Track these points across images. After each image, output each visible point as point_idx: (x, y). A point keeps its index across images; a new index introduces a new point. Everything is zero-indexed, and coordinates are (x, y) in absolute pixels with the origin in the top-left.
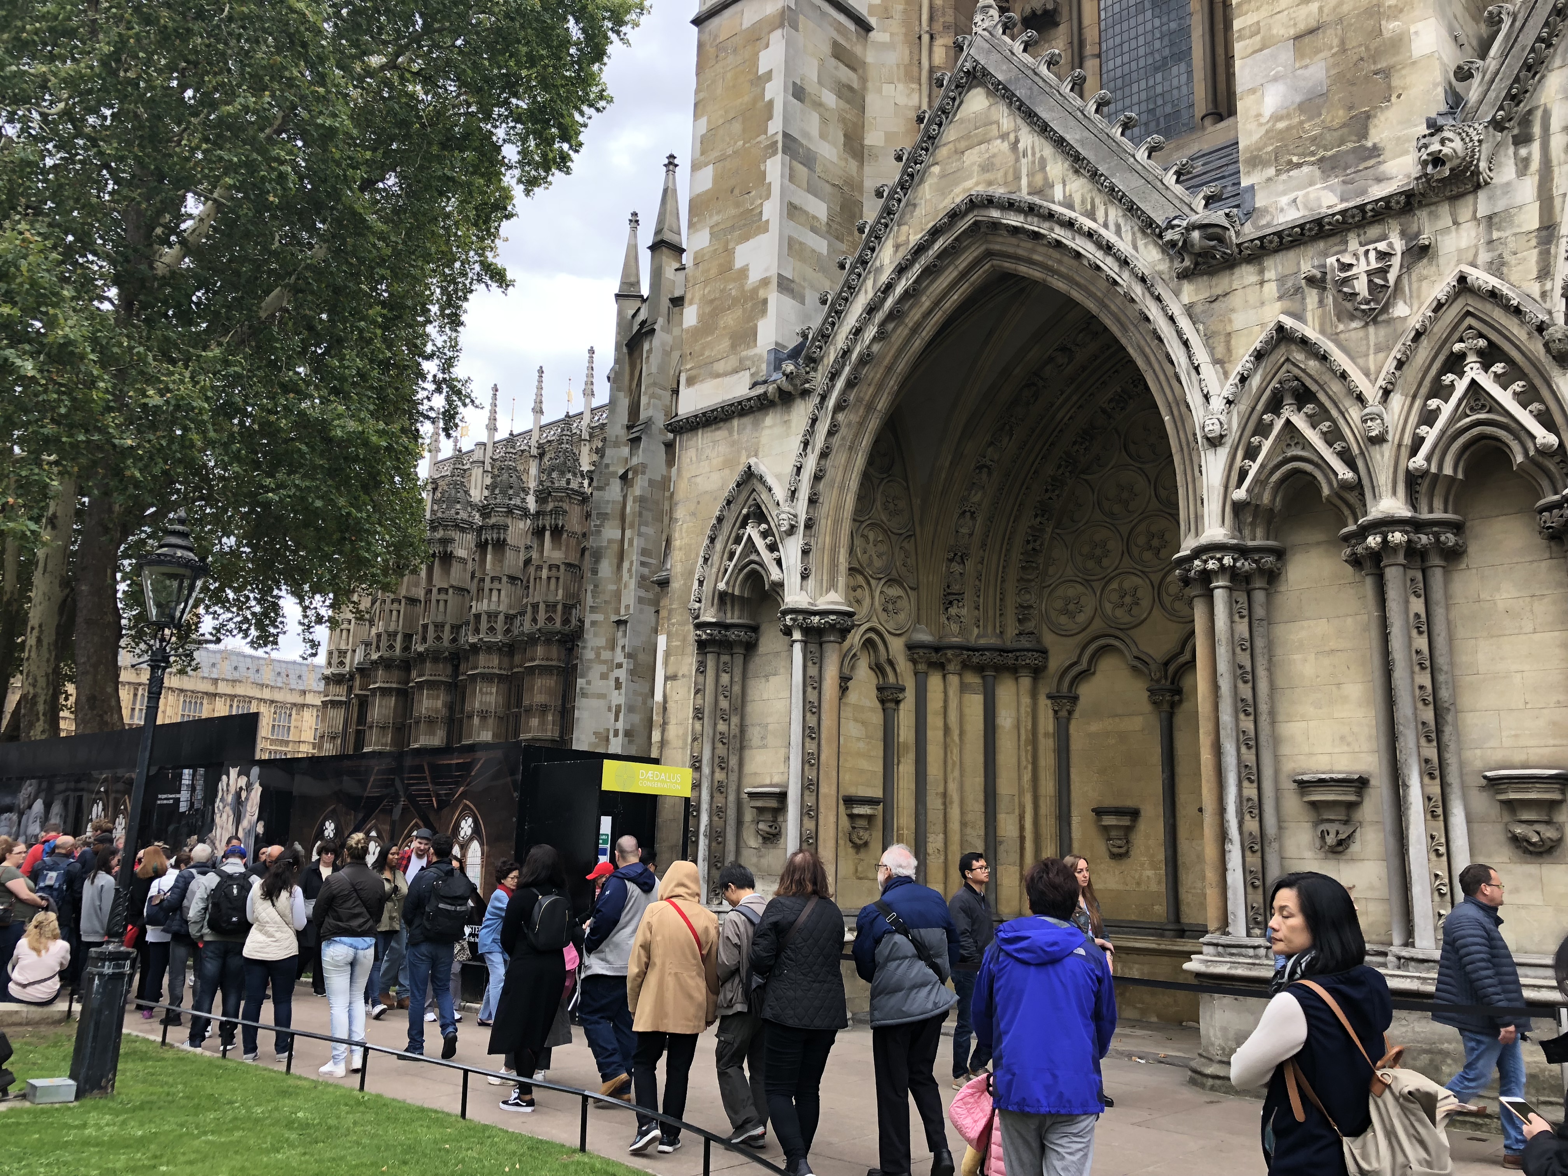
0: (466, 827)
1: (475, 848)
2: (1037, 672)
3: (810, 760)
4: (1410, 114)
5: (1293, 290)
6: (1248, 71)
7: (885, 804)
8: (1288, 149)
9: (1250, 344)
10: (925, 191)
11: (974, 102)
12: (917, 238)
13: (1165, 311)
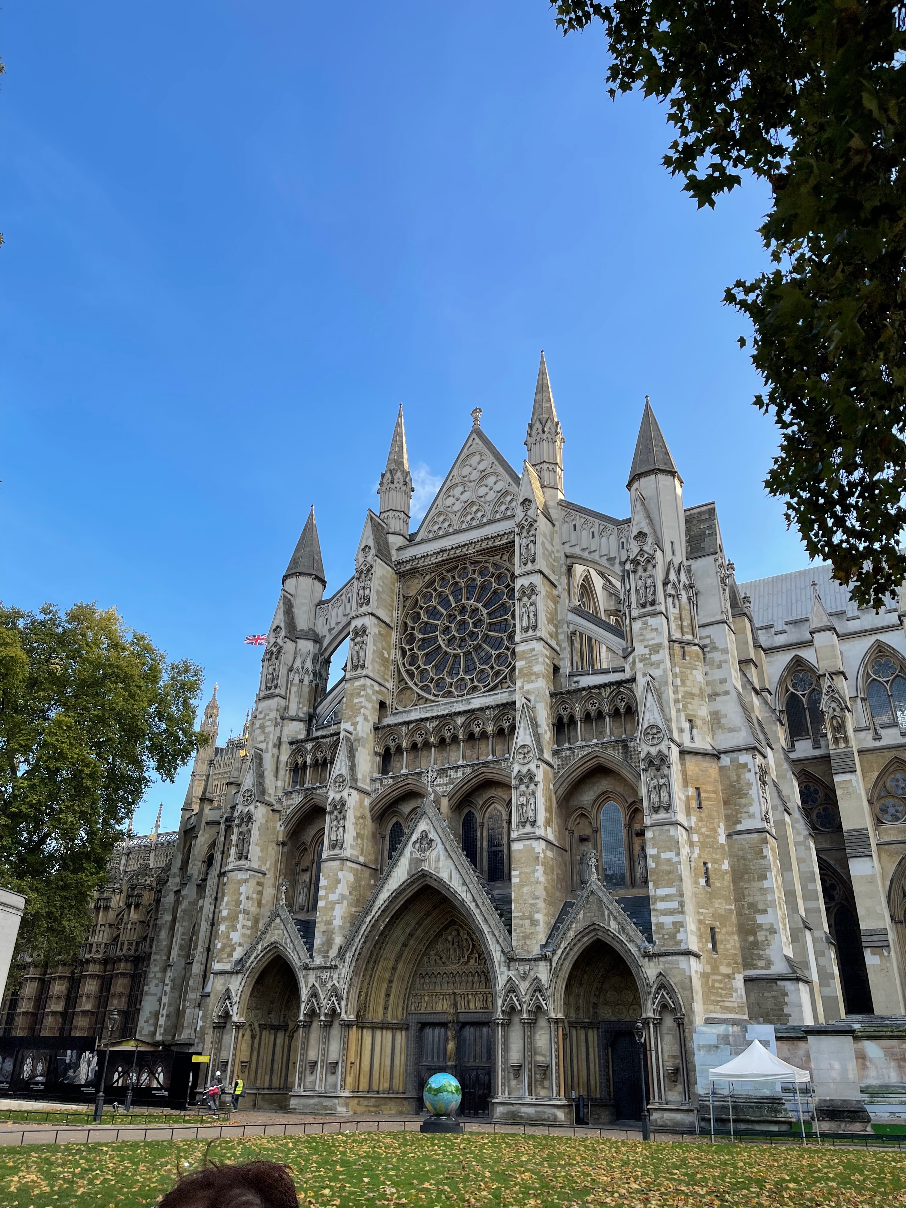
0: (160, 1069)
1: (162, 1074)
2: (286, 1030)
3: (234, 1055)
4: (333, 952)
5: (316, 977)
6: (317, 934)
7: (250, 1062)
8: (319, 951)
9: (310, 985)
10: (268, 936)
11: (278, 920)
12: (265, 945)
13: (300, 975)
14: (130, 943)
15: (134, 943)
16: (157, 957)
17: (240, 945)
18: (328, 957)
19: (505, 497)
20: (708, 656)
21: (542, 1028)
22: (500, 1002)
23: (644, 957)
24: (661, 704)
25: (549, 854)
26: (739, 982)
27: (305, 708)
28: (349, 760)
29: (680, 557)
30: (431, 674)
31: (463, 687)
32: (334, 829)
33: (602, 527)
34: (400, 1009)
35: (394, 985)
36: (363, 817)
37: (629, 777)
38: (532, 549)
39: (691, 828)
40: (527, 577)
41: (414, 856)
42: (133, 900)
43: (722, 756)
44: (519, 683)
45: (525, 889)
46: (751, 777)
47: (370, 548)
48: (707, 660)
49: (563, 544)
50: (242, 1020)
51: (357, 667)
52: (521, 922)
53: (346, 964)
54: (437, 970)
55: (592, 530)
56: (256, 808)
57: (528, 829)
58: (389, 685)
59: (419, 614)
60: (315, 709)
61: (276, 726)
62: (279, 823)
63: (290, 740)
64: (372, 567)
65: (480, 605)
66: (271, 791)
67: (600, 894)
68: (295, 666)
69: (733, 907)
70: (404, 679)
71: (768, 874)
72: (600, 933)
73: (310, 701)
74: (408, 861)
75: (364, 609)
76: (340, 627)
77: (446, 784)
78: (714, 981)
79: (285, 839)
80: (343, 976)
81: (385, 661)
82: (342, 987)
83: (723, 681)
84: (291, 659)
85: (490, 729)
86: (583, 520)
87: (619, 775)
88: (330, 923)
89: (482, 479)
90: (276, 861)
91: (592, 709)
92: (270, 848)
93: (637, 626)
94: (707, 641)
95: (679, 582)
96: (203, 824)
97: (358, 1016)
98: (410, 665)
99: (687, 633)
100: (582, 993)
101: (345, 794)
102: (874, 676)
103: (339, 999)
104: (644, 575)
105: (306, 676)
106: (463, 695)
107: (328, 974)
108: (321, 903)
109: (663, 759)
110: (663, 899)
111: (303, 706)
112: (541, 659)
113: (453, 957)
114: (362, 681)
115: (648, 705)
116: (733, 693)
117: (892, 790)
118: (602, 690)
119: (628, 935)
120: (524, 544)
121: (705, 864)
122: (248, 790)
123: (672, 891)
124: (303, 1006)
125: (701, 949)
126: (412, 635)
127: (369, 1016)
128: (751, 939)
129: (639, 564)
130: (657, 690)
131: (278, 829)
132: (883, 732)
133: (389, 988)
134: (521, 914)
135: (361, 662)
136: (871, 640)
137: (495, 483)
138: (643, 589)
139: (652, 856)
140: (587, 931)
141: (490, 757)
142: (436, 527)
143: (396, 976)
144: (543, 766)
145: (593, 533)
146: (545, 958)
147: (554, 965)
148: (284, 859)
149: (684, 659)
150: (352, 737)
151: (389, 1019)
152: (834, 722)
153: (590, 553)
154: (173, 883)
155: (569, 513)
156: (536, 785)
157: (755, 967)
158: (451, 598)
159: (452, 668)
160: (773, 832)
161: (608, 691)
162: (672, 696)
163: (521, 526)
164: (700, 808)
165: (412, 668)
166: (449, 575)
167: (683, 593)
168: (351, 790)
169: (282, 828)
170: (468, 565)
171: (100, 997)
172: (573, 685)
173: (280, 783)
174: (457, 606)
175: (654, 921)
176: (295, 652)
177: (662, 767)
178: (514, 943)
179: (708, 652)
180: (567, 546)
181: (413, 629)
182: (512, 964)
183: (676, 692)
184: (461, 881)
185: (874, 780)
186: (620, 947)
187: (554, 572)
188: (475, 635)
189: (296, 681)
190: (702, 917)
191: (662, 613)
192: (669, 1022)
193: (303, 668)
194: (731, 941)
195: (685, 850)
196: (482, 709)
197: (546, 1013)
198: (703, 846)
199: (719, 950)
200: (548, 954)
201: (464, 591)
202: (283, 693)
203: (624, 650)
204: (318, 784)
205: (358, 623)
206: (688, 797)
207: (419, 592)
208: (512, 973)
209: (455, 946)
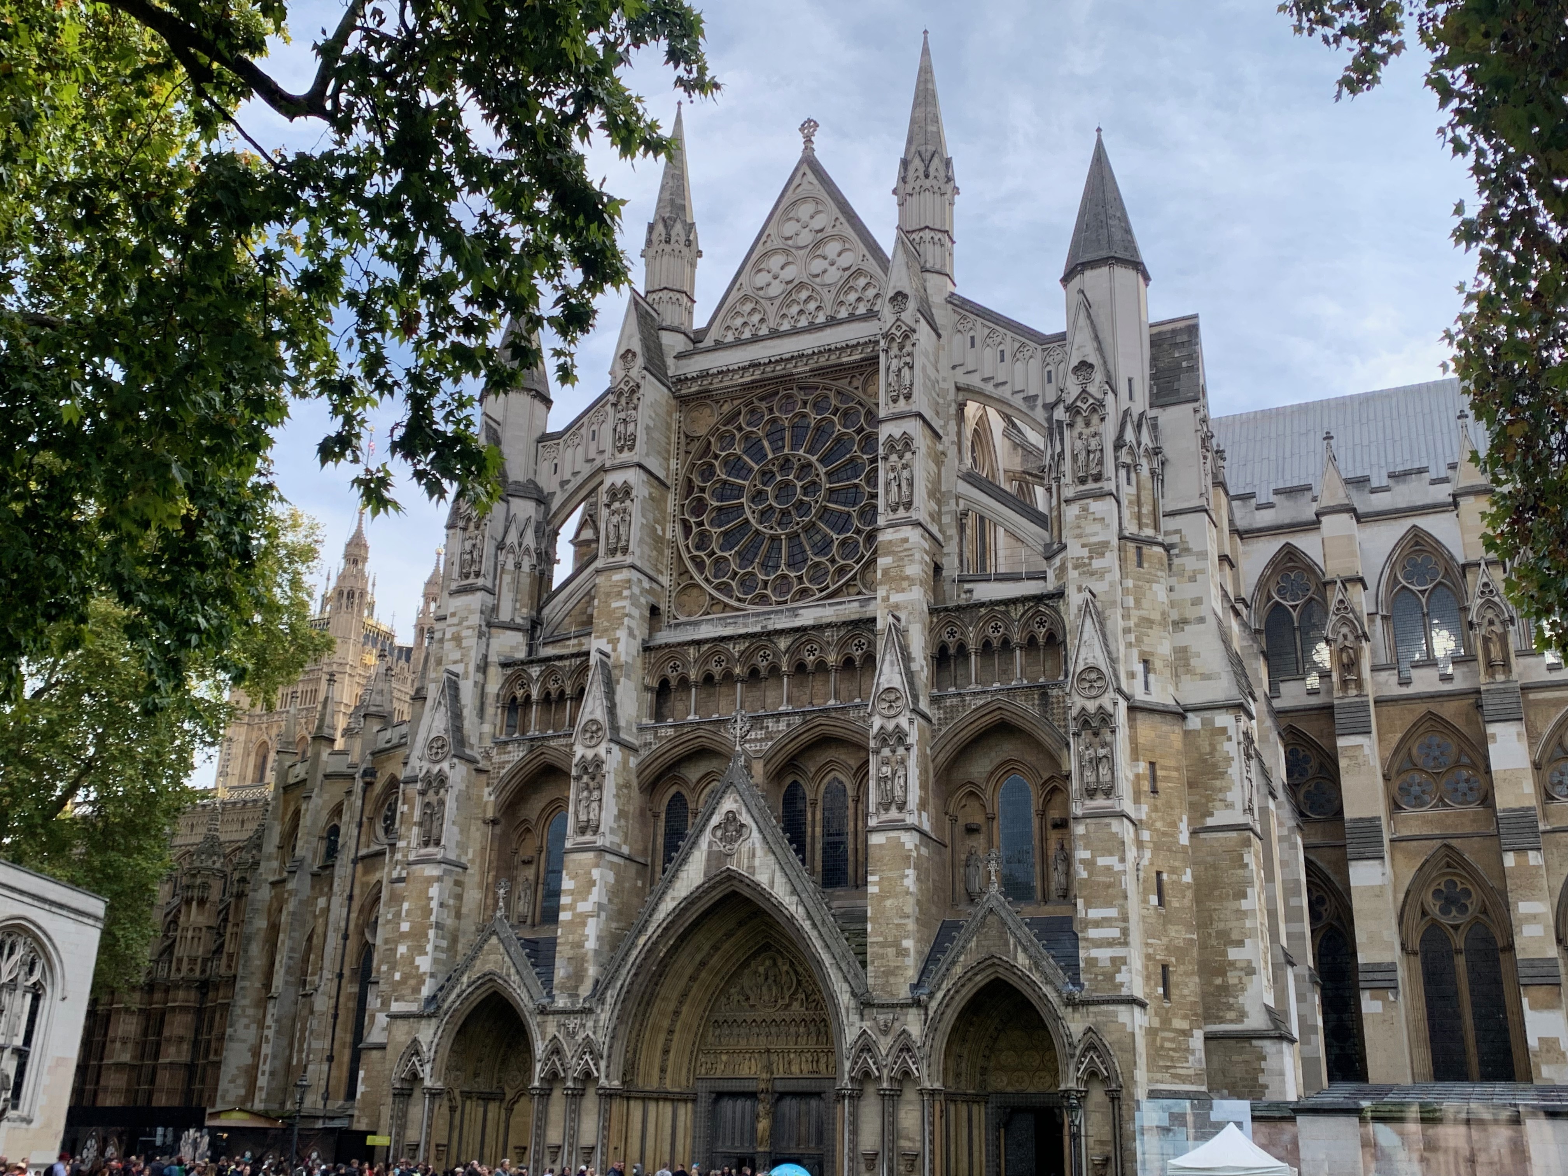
2: (502, 1100)
3: (429, 1135)
4: (585, 990)
5: (559, 1026)
6: (558, 962)
7: (448, 1146)
8: (563, 988)
9: (549, 1037)
10: (478, 963)
11: (494, 940)
12: (474, 977)
13: (533, 1022)
14: (193, 960)
15: (199, 961)
16: (247, 984)
17: (432, 975)
18: (578, 996)
19: (856, 278)
20: (1176, 561)
21: (910, 1102)
22: (847, 1065)
23: (1067, 1005)
24: (1104, 635)
25: (924, 851)
26: (1197, 1041)
27: (525, 610)
28: (607, 698)
29: (1140, 404)
30: (733, 566)
31: (784, 589)
32: (584, 804)
33: (1017, 345)
34: (684, 1071)
35: (676, 1036)
36: (627, 786)
37: (1048, 741)
38: (907, 377)
39: (1141, 821)
40: (899, 422)
41: (715, 848)
42: (196, 893)
43: (1190, 715)
44: (881, 592)
45: (888, 903)
46: (1232, 748)
47: (634, 355)
48: (1174, 567)
49: (954, 367)
50: (439, 1085)
51: (616, 549)
52: (881, 951)
53: (607, 1007)
54: (740, 1016)
55: (1001, 347)
56: (452, 767)
57: (894, 814)
58: (665, 580)
59: (712, 465)
60: (540, 610)
61: (480, 637)
62: (487, 790)
63: (502, 659)
64: (638, 386)
65: (814, 459)
66: (474, 740)
67: (1003, 914)
68: (508, 541)
69: (1195, 937)
70: (687, 571)
71: (1249, 890)
72: (1001, 970)
73: (531, 598)
74: (705, 854)
75: (626, 456)
76: (579, 479)
77: (761, 740)
78: (1164, 1039)
79: (498, 815)
80: (601, 1023)
81: (658, 541)
82: (601, 1039)
83: (1197, 602)
84: (501, 530)
85: (832, 658)
86: (987, 331)
87: (1030, 736)
88: (580, 945)
89: (818, 244)
90: (484, 849)
91: (995, 637)
92: (473, 828)
93: (1071, 512)
94: (1175, 539)
95: (1139, 444)
96: (320, 776)
97: (624, 1083)
98: (698, 548)
99: (1147, 525)
100: (965, 1055)
101: (602, 750)
102: (1404, 583)
103: (597, 1057)
104: (1087, 432)
105: (526, 558)
106: (786, 602)
107: (578, 1021)
108: (564, 916)
109: (1105, 718)
110: (1098, 924)
111: (522, 607)
112: (917, 556)
113: (766, 998)
114: (625, 574)
115: (1085, 636)
116: (1212, 621)
117: (1420, 762)
118: (1012, 608)
119: (1044, 973)
120: (894, 367)
121: (1159, 874)
122: (438, 738)
123: (1112, 912)
124: (538, 1066)
125: (1148, 996)
126: (700, 500)
127: (640, 1083)
128: (1219, 981)
129: (1078, 413)
130: (1098, 614)
131: (486, 798)
132: (1415, 674)
133: (668, 1041)
134: (881, 939)
135: (623, 543)
136: (1405, 524)
137: (839, 255)
138: (1084, 453)
139: (1083, 861)
140: (982, 966)
141: (832, 702)
142: (739, 322)
143: (679, 1024)
144: (918, 721)
145: (1002, 352)
146: (917, 1003)
147: (931, 1013)
148: (496, 844)
149: (1140, 565)
150: (610, 662)
151: (669, 1087)
152: (1344, 656)
153: (997, 385)
154: (269, 869)
155: (964, 317)
156: (908, 749)
157: (1221, 1020)
158: (766, 443)
159: (768, 557)
160: (1258, 829)
161: (1021, 609)
162: (1121, 624)
163: (889, 337)
164: (1155, 791)
165: (702, 554)
166: (764, 405)
167: (1144, 461)
168: (612, 745)
169: (492, 798)
170: (795, 391)
171: (144, 1043)
172: (963, 596)
173: (487, 728)
174: (777, 458)
175: (1082, 954)
176: (507, 519)
177: (1103, 731)
178: (870, 981)
179: (1177, 556)
180: (960, 371)
181: (702, 490)
182: (866, 1012)
183: (1126, 617)
184: (789, 888)
185: (1394, 745)
186: (1030, 991)
187: (937, 413)
188: (805, 508)
189: (510, 566)
190: (1151, 951)
191: (1111, 494)
192: (1097, 1095)
193: (520, 545)
194: (1191, 985)
195: (1131, 853)
196: (819, 628)
197: (917, 1081)
198: (1157, 847)
199: (1173, 997)
200: (924, 998)
201: (787, 435)
202: (489, 585)
203: (1047, 546)
204: (550, 732)
205: (617, 478)
206: (1137, 776)
207: (714, 431)
208: (866, 1025)
209: (770, 981)
